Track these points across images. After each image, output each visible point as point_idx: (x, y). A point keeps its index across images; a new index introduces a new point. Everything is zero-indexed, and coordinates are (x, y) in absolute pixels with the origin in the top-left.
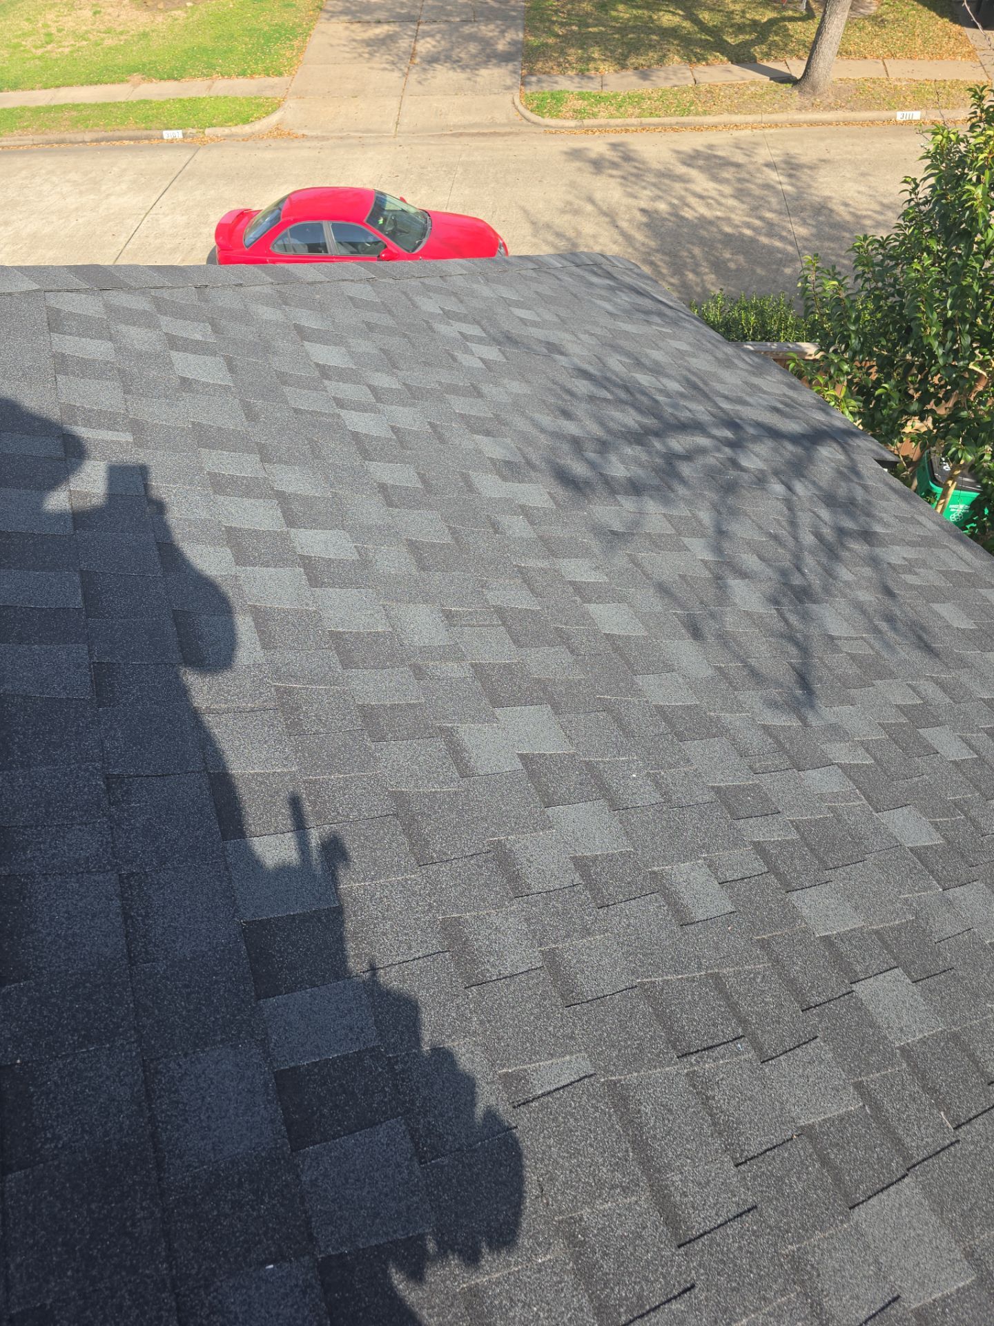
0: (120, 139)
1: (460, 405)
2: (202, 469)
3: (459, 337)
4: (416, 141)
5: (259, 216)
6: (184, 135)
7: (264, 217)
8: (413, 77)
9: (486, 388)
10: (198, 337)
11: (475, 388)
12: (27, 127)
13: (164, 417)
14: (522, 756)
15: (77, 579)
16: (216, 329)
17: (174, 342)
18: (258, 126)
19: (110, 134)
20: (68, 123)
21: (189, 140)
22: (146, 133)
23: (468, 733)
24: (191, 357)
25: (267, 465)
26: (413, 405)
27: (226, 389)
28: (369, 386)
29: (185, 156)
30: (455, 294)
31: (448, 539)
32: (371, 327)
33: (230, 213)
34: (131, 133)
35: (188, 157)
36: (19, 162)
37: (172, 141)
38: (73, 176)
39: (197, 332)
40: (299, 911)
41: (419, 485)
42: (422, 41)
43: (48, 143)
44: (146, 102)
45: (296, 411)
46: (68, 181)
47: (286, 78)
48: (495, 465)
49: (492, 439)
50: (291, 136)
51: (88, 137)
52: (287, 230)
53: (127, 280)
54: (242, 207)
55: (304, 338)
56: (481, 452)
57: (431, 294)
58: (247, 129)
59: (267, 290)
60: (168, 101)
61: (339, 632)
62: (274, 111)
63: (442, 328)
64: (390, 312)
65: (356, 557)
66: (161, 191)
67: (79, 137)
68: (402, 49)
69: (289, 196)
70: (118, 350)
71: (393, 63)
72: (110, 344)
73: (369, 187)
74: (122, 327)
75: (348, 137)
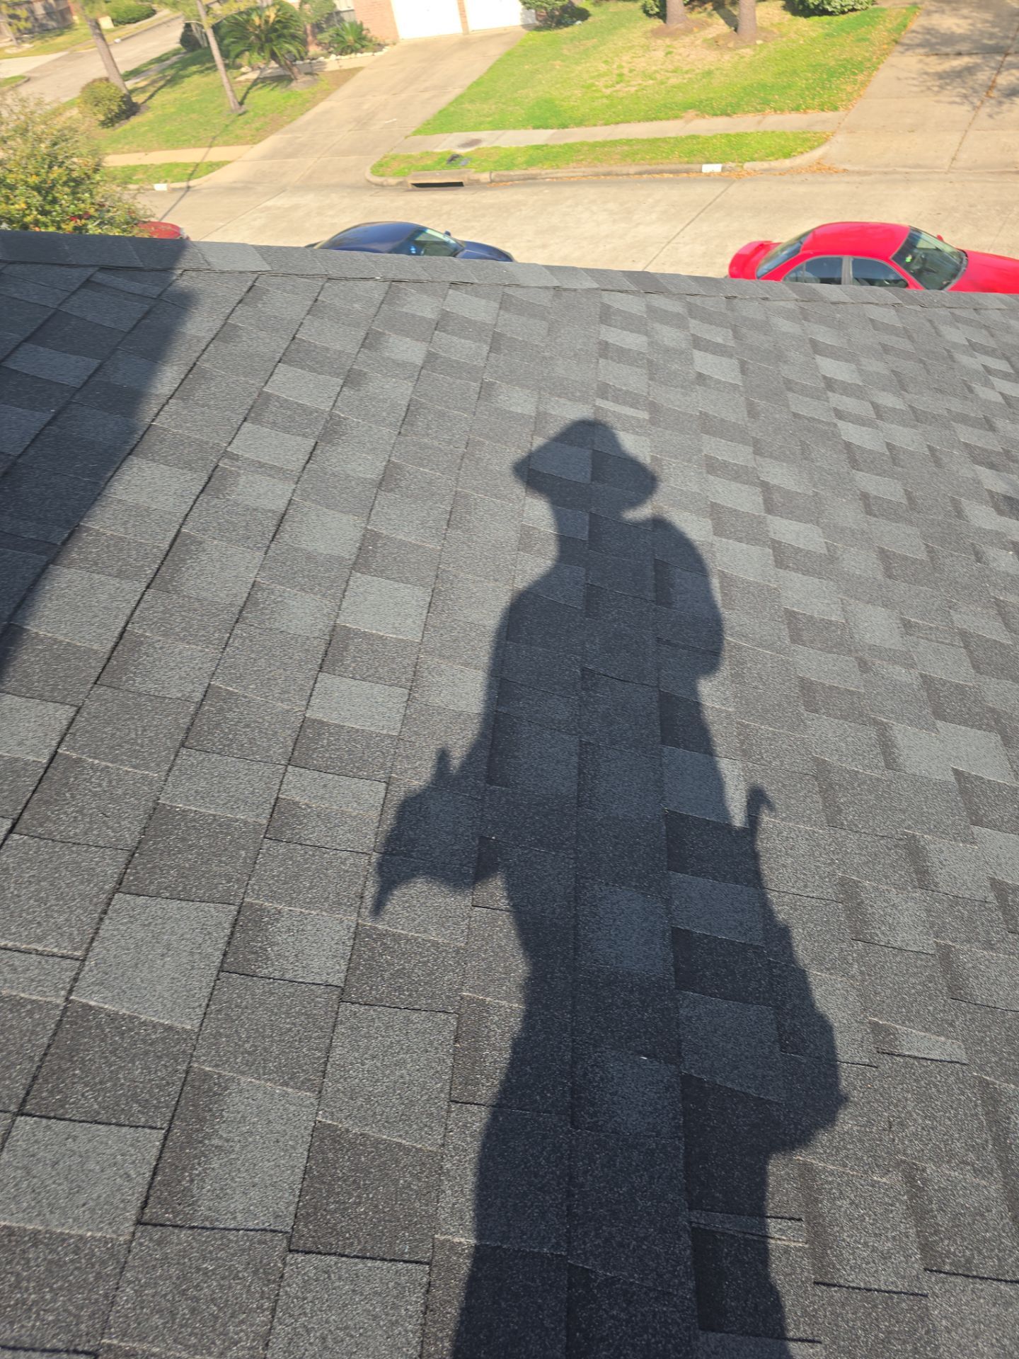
0: (661, 172)
1: (966, 434)
2: (701, 451)
3: (982, 369)
4: (971, 178)
5: (779, 248)
6: (723, 169)
7: (783, 250)
8: (985, 110)
9: (1000, 423)
10: (720, 340)
11: (987, 420)
12: (582, 160)
13: (678, 403)
14: (956, 772)
15: (587, 518)
16: (737, 335)
17: (697, 343)
18: (799, 161)
19: (654, 167)
20: (619, 157)
21: (727, 173)
22: (686, 166)
23: (903, 734)
24: (710, 357)
25: (758, 458)
26: (914, 427)
27: (735, 387)
28: (872, 403)
29: (718, 188)
30: (986, 328)
31: (923, 555)
32: (886, 349)
33: (750, 244)
34: (673, 167)
35: (722, 189)
36: (568, 191)
37: (708, 175)
38: (611, 206)
39: (719, 336)
40: (713, 819)
41: (904, 501)
42: (1005, 73)
43: (597, 175)
44: (694, 137)
45: (795, 415)
46: (605, 210)
47: (841, 112)
48: (992, 497)
49: (994, 472)
50: (831, 171)
51: (632, 170)
52: (803, 264)
53: (669, 287)
54: (761, 239)
55: (816, 352)
56: (979, 482)
57: (959, 325)
58: (787, 163)
59: (791, 305)
60: (715, 137)
61: (794, 612)
62: (819, 145)
63: (964, 359)
64: (910, 338)
65: (824, 551)
66: (687, 222)
67: (625, 170)
68: (980, 82)
69: (813, 231)
70: (650, 344)
71: (965, 96)
72: (644, 338)
73: (904, 223)
74: (657, 326)
75: (895, 172)
